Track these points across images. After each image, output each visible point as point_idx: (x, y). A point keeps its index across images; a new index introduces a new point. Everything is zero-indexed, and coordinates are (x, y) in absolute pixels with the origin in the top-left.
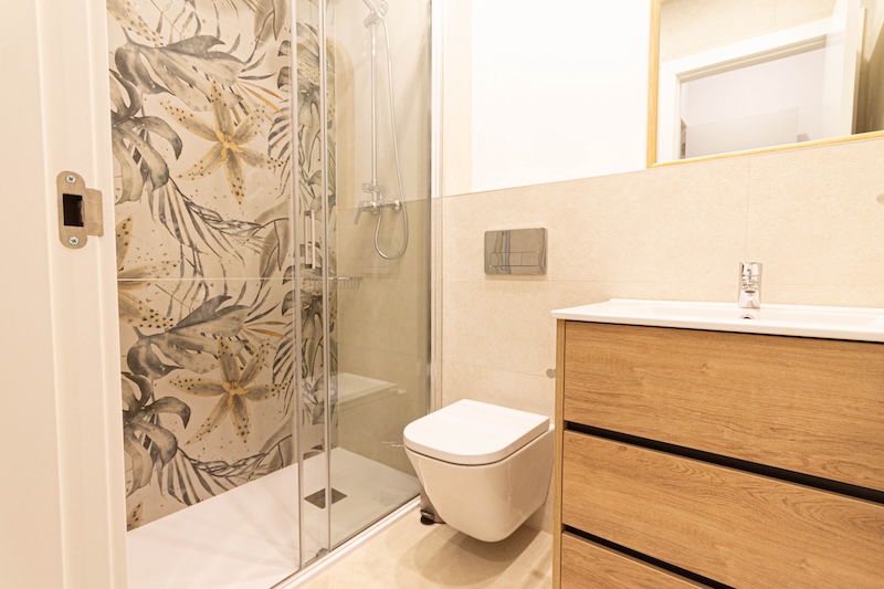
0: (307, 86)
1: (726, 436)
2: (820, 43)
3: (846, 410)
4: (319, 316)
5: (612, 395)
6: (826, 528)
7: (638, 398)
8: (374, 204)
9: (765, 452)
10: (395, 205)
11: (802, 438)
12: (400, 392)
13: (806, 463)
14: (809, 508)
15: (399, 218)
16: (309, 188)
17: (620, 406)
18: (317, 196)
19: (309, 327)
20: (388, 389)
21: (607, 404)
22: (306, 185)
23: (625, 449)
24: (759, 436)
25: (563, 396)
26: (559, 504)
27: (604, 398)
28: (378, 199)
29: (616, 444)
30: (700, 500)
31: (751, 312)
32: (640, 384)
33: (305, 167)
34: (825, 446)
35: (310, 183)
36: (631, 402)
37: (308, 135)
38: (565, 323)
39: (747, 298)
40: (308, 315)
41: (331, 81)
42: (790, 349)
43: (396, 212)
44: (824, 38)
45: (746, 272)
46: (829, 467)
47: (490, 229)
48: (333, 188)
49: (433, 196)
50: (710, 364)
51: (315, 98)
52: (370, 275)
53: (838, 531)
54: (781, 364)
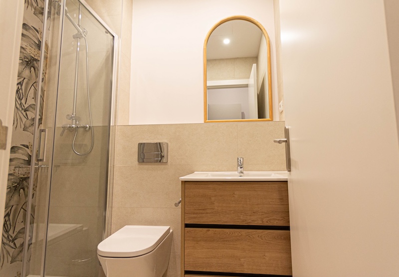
0: (29, 58)
1: (241, 218)
2: (247, 86)
3: (271, 203)
4: (24, 190)
5: (204, 210)
6: (269, 242)
7: (213, 209)
8: (74, 126)
9: (253, 221)
10: (87, 127)
11: (261, 214)
12: (84, 229)
13: (263, 222)
14: (264, 237)
15: (89, 134)
16: (24, 113)
17: (207, 213)
18: (30, 118)
19: (16, 198)
20: (76, 228)
21: (202, 213)
22: (23, 112)
23: (209, 230)
24: (250, 216)
25: (184, 213)
26: (183, 262)
27: (201, 211)
28: (76, 123)
29: (205, 229)
30: (235, 243)
31: (242, 174)
32: (214, 204)
33: (23, 101)
34: (267, 215)
35: (26, 110)
36: (210, 211)
37: (27, 84)
38: (185, 183)
39: (240, 170)
40: (15, 190)
41: (46, 58)
42: (257, 185)
43: (87, 131)
44: (247, 85)
45: (239, 161)
46: (268, 222)
47: (141, 142)
48: (41, 115)
49: (111, 125)
50: (235, 193)
51: (34, 64)
52: (66, 164)
53: (272, 242)
54: (255, 190)
